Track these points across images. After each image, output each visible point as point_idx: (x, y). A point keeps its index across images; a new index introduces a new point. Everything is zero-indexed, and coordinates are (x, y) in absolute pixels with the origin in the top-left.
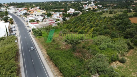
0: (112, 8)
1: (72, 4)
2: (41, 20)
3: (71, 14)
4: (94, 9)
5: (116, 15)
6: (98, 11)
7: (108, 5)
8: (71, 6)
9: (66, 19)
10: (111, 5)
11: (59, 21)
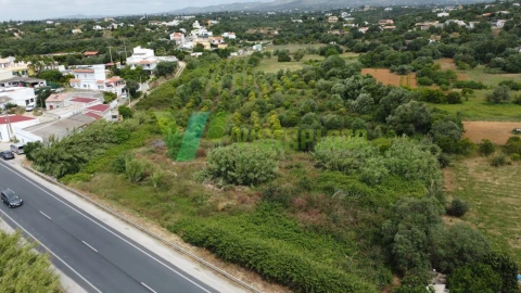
0: (275, 43)
1: (117, 33)
2: (27, 102)
3: (147, 68)
4: (216, 46)
5: (306, 63)
6: (235, 54)
7: (251, 31)
8: (117, 37)
9: (140, 89)
10: (262, 31)
11: (114, 99)
